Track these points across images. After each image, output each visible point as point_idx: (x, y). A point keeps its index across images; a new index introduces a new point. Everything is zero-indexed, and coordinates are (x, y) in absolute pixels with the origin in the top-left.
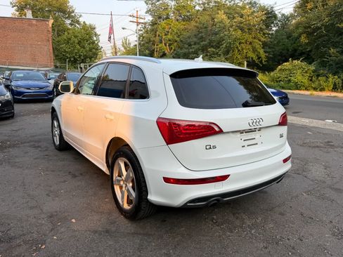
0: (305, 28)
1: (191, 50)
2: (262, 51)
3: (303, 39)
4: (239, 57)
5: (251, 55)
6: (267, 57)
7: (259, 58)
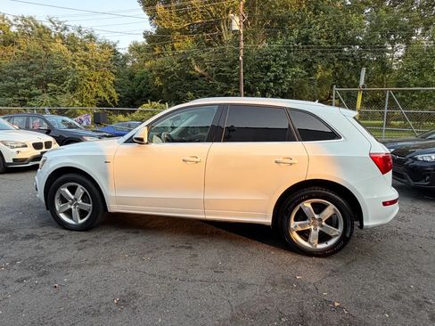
0: (159, 71)
1: (19, 84)
2: (113, 91)
3: (158, 82)
4: (89, 96)
5: (101, 94)
6: (119, 98)
7: (111, 98)
